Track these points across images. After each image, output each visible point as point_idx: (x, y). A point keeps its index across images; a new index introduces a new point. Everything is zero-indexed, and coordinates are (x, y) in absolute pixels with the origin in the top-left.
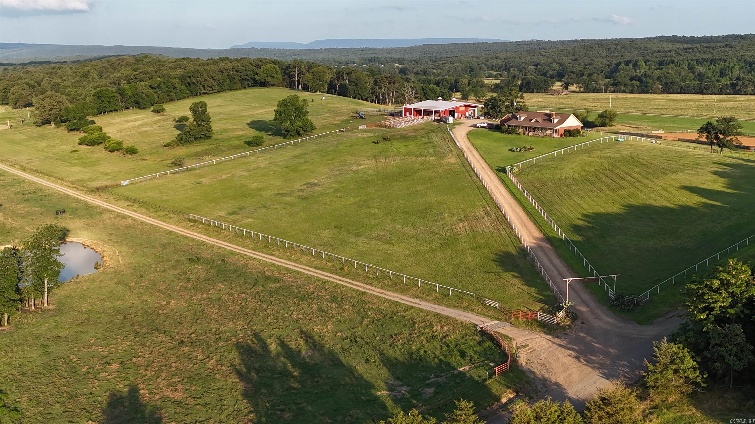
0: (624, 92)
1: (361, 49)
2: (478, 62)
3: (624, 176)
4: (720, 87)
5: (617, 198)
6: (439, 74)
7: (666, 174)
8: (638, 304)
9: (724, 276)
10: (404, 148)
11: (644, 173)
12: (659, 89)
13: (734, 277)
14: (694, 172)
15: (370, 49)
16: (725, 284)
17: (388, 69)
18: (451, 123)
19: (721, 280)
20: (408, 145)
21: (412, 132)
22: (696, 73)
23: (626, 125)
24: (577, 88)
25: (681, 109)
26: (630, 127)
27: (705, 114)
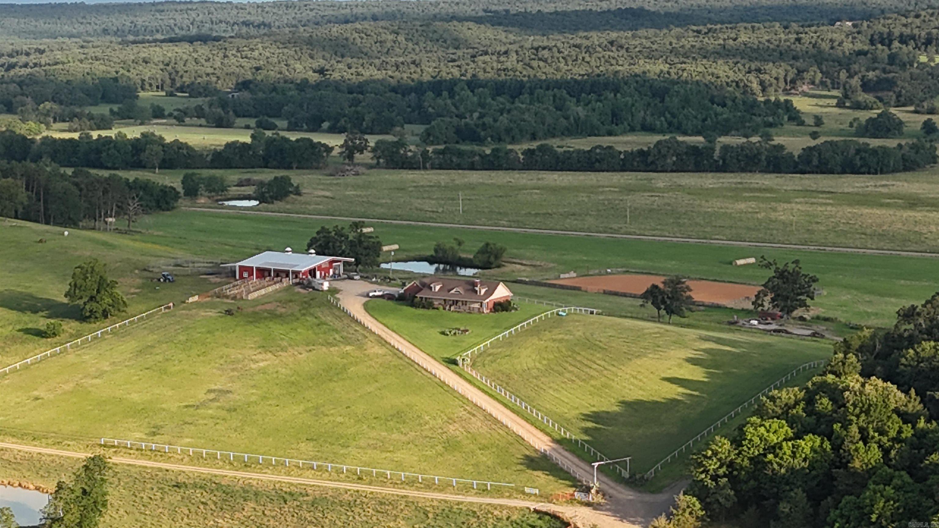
0: (459, 167)
3: (589, 363)
4: (623, 157)
5: (592, 389)
7: (630, 359)
8: (647, 480)
9: (714, 447)
11: (607, 359)
12: (519, 161)
13: (720, 447)
14: (657, 356)
16: (715, 453)
19: (712, 450)
22: (572, 118)
23: (514, 260)
24: (372, 158)
25: (574, 214)
26: (522, 264)
27: (615, 226)
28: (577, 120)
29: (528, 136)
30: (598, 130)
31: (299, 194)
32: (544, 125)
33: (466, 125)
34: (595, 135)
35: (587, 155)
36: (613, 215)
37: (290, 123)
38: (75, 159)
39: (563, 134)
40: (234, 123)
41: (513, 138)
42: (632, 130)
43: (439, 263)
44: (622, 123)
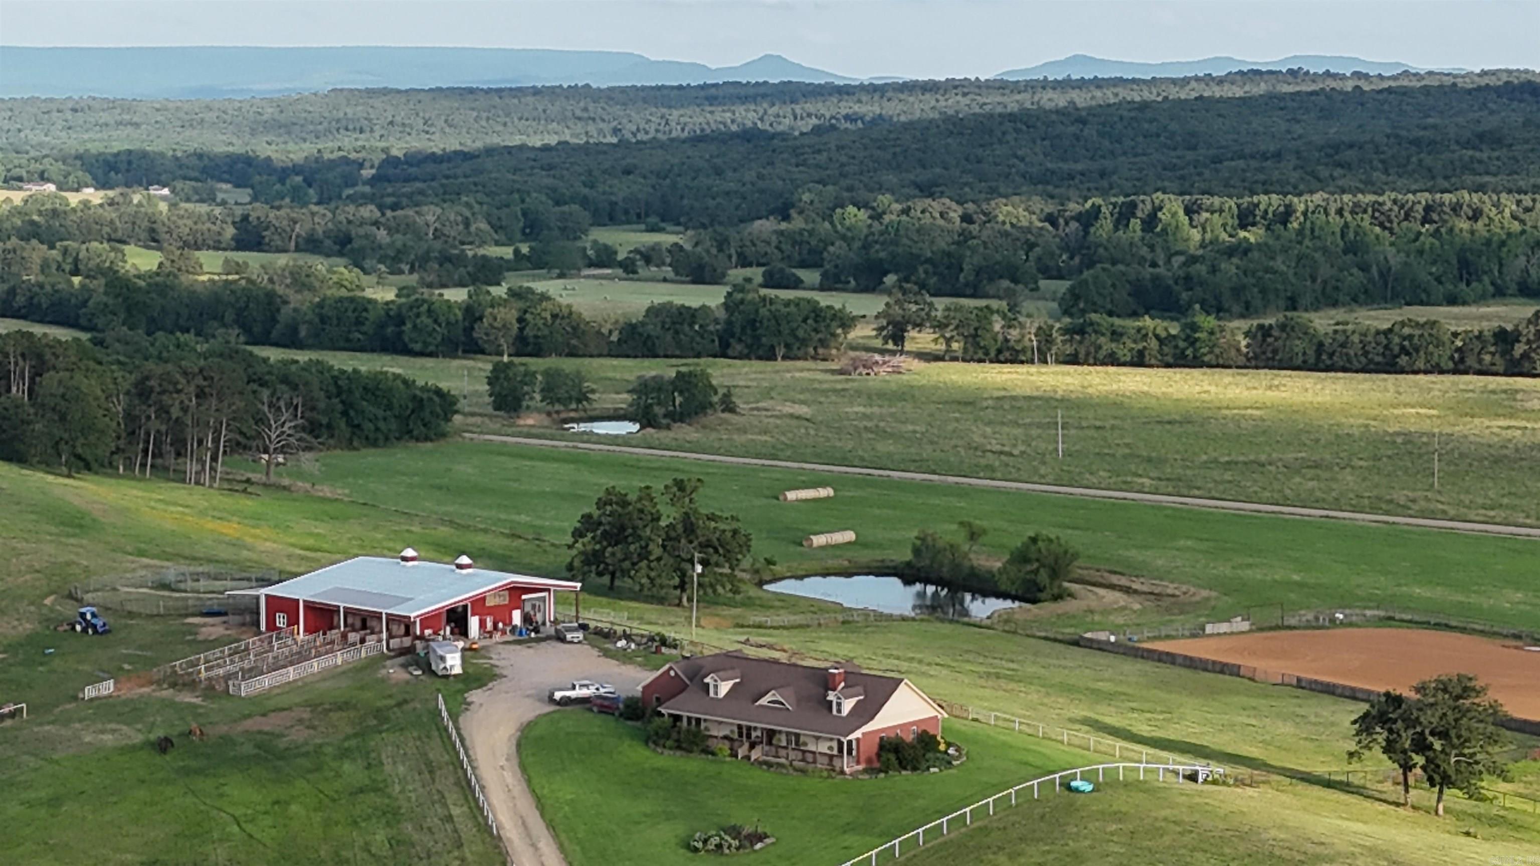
1: (70, 105)
2: (554, 190)
4: (1459, 343)
6: (399, 251)
10: (268, 821)
15: (111, 105)
17: (189, 222)
18: (455, 676)
20: (288, 803)
21: (301, 721)
22: (1374, 270)
23: (1114, 579)
24: (935, 341)
25: (1317, 466)
26: (1127, 590)
27: (1401, 496)
28: (1385, 272)
29: (1282, 303)
30: (1429, 295)
31: (730, 408)
32: (1314, 280)
33: (1156, 278)
34: (1422, 303)
35: (1382, 338)
36: (1406, 471)
37: (824, 275)
38: (358, 335)
39: (1355, 300)
40: (724, 275)
41: (1247, 306)
42: (1499, 293)
43: (927, 581)
44: (1480, 280)
